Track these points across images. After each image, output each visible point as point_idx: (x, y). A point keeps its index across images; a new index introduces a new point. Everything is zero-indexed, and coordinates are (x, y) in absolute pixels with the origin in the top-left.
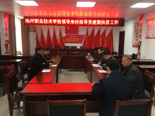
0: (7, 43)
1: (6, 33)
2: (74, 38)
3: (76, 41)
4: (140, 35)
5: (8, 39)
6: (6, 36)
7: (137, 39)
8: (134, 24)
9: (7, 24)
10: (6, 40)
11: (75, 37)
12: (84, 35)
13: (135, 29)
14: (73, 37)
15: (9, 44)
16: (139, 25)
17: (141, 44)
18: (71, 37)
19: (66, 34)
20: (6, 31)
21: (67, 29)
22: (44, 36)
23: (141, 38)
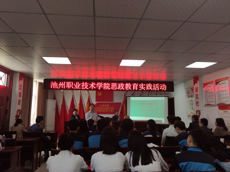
0: (19, 113)
1: (19, 100)
2: (107, 107)
3: (109, 110)
4: (196, 103)
5: (20, 109)
6: (19, 104)
7: (192, 108)
8: (186, 89)
9: (22, 88)
10: (18, 110)
11: (108, 105)
12: (121, 103)
13: (188, 95)
14: (105, 105)
15: (20, 115)
16: (193, 90)
17: (200, 114)
18: (103, 105)
19: (96, 101)
20: (20, 97)
21: (98, 95)
22: (66, 105)
23: (198, 106)
